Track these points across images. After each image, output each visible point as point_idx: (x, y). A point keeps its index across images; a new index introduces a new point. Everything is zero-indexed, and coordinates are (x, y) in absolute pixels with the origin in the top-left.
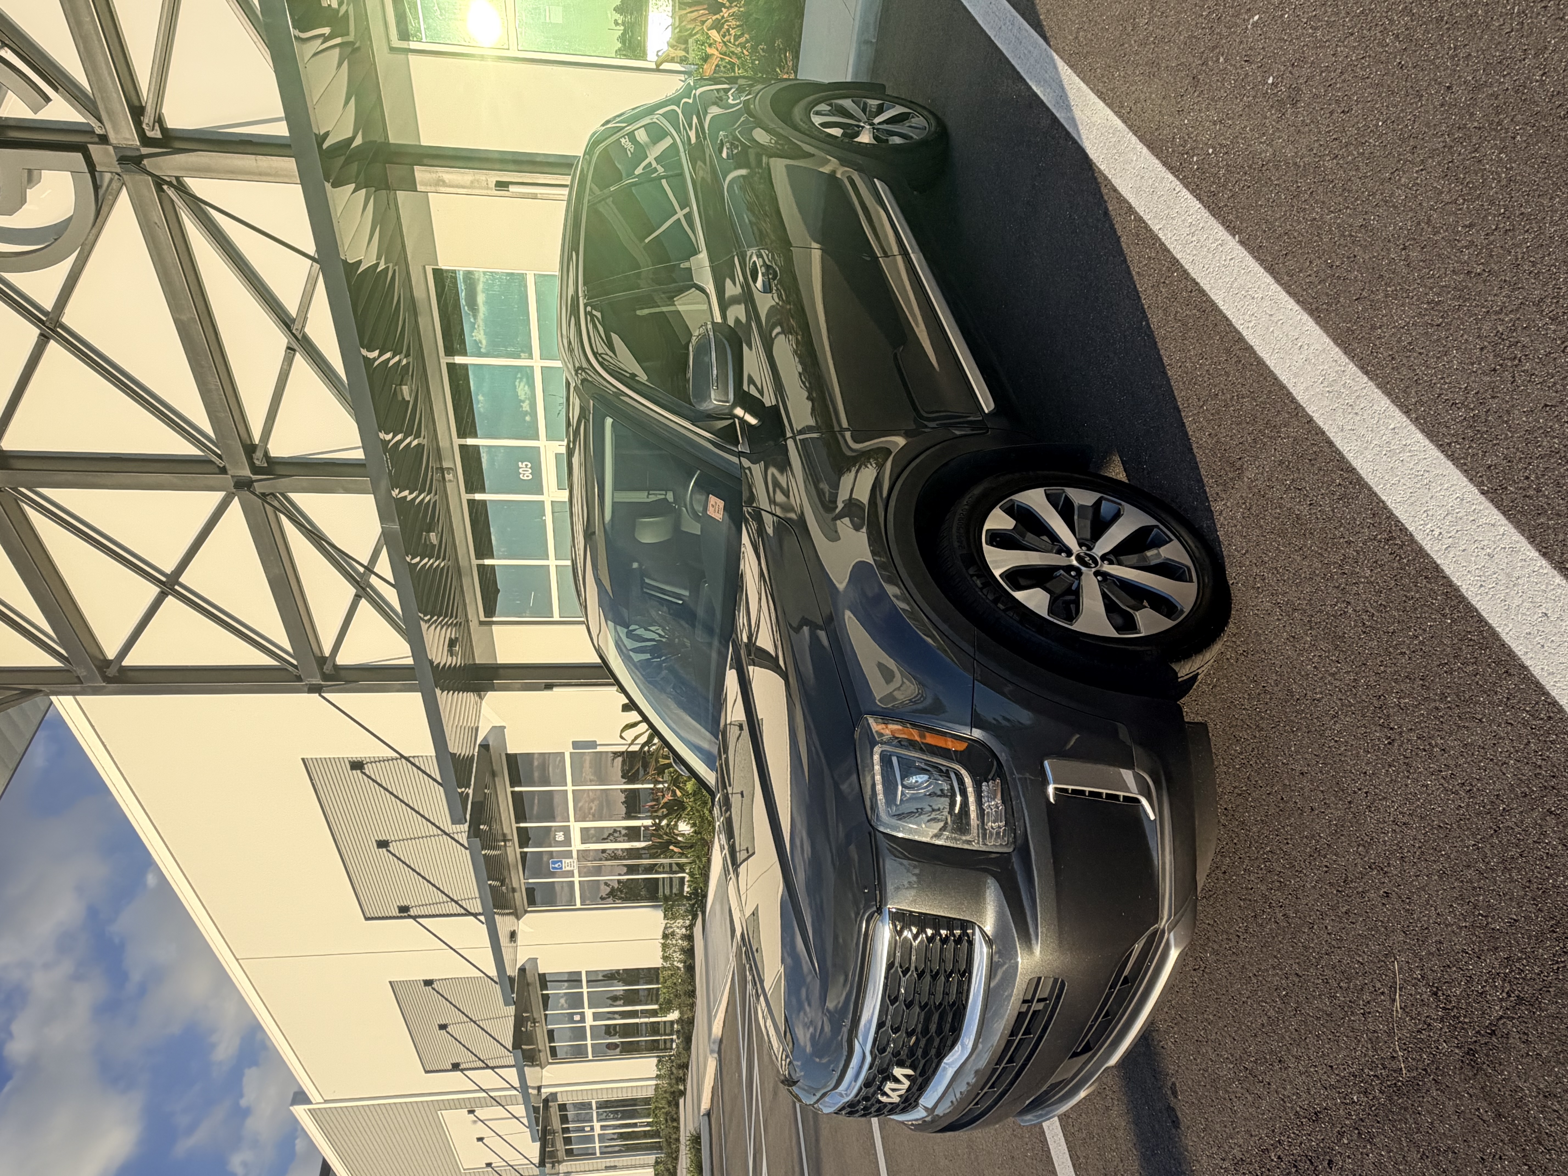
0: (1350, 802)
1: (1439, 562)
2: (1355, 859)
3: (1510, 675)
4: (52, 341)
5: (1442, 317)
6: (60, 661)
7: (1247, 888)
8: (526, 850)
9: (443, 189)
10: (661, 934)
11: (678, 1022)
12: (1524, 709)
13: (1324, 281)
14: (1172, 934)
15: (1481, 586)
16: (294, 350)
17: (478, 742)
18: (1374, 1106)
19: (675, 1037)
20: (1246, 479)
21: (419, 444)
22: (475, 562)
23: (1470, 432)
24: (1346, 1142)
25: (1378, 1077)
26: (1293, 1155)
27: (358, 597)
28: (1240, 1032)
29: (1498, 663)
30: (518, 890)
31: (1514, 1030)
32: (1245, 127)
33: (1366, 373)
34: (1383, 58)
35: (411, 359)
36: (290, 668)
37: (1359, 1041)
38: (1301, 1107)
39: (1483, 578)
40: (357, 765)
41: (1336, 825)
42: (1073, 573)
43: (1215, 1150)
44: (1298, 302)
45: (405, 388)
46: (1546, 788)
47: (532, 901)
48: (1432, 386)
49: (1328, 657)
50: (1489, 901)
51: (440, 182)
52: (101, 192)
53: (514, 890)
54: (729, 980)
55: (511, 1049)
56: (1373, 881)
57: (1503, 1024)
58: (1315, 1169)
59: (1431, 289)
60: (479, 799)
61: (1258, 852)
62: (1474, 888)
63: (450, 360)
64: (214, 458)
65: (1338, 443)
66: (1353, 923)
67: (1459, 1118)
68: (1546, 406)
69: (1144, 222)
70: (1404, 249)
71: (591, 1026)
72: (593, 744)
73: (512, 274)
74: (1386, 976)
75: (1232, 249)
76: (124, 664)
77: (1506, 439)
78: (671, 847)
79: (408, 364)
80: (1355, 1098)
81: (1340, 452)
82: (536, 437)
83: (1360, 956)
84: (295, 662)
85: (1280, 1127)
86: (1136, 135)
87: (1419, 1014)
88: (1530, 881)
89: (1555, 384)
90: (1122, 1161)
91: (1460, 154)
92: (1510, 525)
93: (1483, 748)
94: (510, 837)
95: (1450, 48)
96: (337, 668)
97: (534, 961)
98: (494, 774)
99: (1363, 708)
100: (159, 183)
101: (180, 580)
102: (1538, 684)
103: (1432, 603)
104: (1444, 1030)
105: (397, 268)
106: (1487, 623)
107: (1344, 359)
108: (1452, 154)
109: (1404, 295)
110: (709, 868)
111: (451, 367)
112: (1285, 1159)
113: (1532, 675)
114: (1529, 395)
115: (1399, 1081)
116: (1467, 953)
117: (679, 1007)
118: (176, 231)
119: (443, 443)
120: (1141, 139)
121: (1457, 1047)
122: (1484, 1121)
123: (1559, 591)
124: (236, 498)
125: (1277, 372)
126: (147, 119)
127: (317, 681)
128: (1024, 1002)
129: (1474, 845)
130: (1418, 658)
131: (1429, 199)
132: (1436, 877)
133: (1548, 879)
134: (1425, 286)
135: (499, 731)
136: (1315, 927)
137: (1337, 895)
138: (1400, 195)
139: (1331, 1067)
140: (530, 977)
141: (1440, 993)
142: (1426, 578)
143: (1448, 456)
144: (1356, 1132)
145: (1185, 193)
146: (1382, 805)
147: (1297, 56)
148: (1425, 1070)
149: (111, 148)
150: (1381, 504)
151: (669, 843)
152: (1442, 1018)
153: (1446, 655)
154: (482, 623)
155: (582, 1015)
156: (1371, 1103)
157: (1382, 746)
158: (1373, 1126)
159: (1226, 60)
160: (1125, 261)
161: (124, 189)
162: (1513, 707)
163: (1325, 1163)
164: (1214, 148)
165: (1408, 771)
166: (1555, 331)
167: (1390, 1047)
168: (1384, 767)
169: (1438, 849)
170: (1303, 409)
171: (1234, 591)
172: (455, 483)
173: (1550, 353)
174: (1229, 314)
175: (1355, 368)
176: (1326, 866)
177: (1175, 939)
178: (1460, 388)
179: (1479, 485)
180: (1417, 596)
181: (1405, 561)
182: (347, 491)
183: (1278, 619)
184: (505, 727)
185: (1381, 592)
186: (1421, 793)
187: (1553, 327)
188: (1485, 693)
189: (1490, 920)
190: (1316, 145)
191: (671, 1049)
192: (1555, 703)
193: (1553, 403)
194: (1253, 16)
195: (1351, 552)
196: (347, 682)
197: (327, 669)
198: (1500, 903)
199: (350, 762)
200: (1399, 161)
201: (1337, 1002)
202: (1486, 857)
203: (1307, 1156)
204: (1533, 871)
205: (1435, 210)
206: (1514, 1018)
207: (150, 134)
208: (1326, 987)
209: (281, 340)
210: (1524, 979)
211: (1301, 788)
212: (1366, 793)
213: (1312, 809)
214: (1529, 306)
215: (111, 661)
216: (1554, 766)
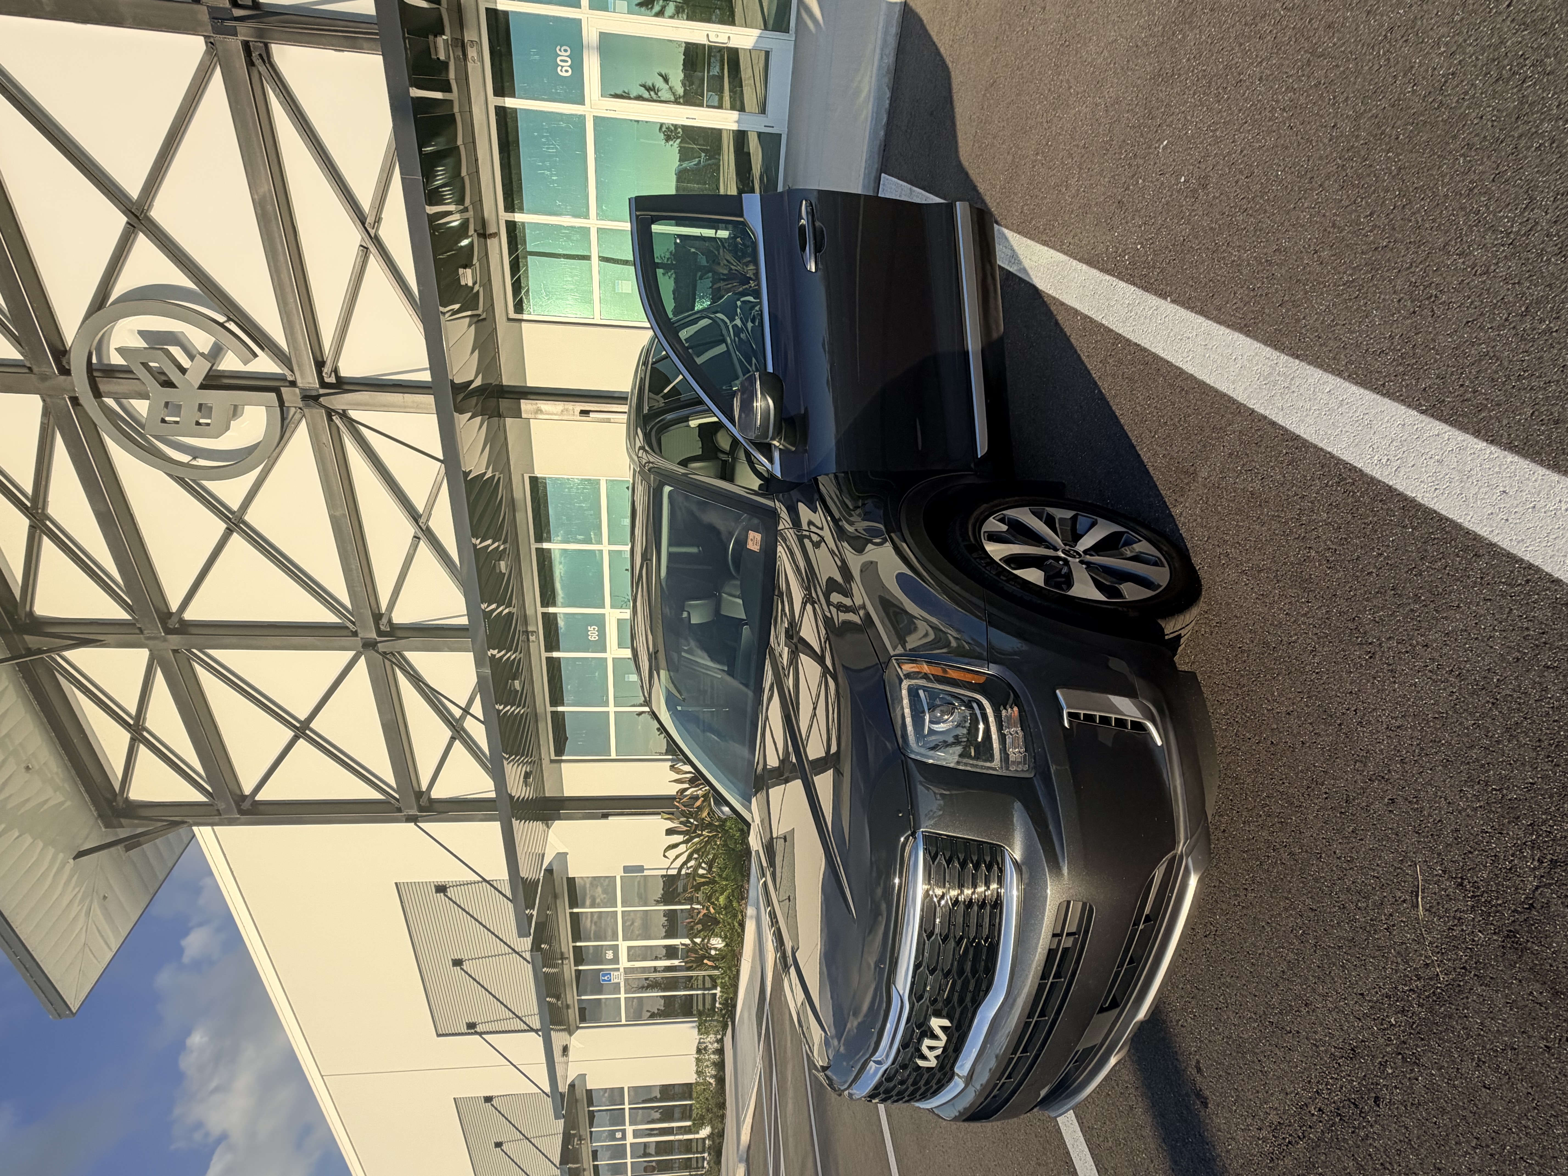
0: (1340, 725)
1: (1391, 483)
2: (1354, 777)
3: (1479, 556)
4: (235, 534)
5: (1359, 290)
6: (205, 796)
7: (1249, 840)
8: (580, 968)
9: (540, 416)
10: (695, 1049)
11: (709, 1137)
12: (1500, 582)
13: (1249, 302)
14: (1190, 859)
15: (1436, 489)
16: (419, 538)
17: (544, 867)
18: (1414, 1023)
19: (706, 1155)
20: (1200, 479)
21: (510, 613)
22: (550, 709)
23: (1401, 369)
24: (1390, 1071)
25: (1413, 990)
26: (1334, 1102)
27: (453, 739)
28: (1261, 986)
29: (1466, 549)
30: (572, 1006)
31: (1554, 896)
32: (1166, 219)
33: (1297, 357)
34: (1274, 128)
35: (508, 545)
36: (393, 801)
37: (1387, 958)
38: (1335, 1047)
39: (1436, 482)
40: (441, 889)
41: (1329, 750)
42: (1061, 562)
43: (1249, 1121)
44: (1228, 326)
45: (502, 563)
46: (1537, 646)
47: (583, 1019)
48: (1358, 346)
49: (1298, 601)
50: (1500, 773)
51: (539, 411)
52: (286, 422)
53: (568, 1007)
54: (757, 1083)
55: (558, 1165)
56: (1375, 792)
57: (1540, 894)
58: (1361, 1112)
59: (1345, 273)
60: (543, 919)
61: (1255, 801)
62: (1483, 766)
63: (539, 545)
64: (349, 624)
65: (1280, 421)
66: (1362, 840)
67: (1511, 1009)
68: (1468, 322)
69: (1089, 317)
70: (1316, 252)
71: (631, 1144)
72: (641, 869)
73: (590, 480)
74: (1405, 882)
75: (1166, 309)
76: (257, 798)
77: (1436, 361)
78: (705, 961)
79: (505, 549)
80: (1392, 1020)
81: (1283, 427)
82: (603, 607)
83: (1374, 870)
84: (397, 796)
85: (1316, 1077)
86: (1075, 259)
87: (1447, 910)
88: (1539, 740)
89: (1472, 303)
90: (1152, 1162)
91: (1352, 167)
92: (1454, 430)
93: (1466, 630)
94: (566, 956)
95: (1330, 99)
96: (432, 801)
97: (583, 1076)
98: (555, 897)
99: (1339, 634)
100: (330, 413)
101: (311, 725)
102: (1509, 555)
103: (1392, 520)
104: (1477, 920)
105: (502, 476)
106: (1447, 519)
107: (1275, 354)
108: (1345, 170)
109: (1321, 286)
110: (738, 979)
111: (540, 551)
112: (1327, 1110)
113: (1502, 549)
114: (1450, 320)
115: (1438, 987)
116: (1487, 832)
117: (711, 1122)
118: (338, 447)
119: (530, 612)
120: (1080, 260)
121: (1495, 933)
122: (1541, 1004)
123: (1513, 467)
124: (363, 657)
125: (1217, 386)
126: (326, 370)
127: (414, 812)
128: (1054, 935)
129: (1474, 724)
130: (1385, 572)
131: (1331, 209)
132: (1440, 768)
133: (1559, 732)
134: (1339, 273)
135: (562, 857)
136: (1323, 856)
137: (1341, 817)
138: (1305, 216)
139: (1362, 994)
140: (580, 1094)
141: (1466, 882)
142: (1381, 501)
143: (1383, 395)
144: (1400, 1057)
145: (1122, 284)
146: (1373, 716)
147: (1203, 154)
148: (1464, 968)
149: (297, 390)
150: (1328, 455)
151: (704, 957)
152: (1473, 907)
153: (1413, 560)
154: (552, 761)
155: (624, 1132)
156: (1411, 1021)
157: (1364, 663)
158: (1417, 1046)
159: (1144, 181)
160: (1076, 352)
161: (304, 421)
162: (1488, 584)
163: (1371, 1102)
164: (1142, 243)
165: (1394, 677)
166: (1464, 262)
167: (1421, 955)
168: (1368, 681)
169: (1437, 740)
170: (1245, 406)
171: (1201, 574)
172: (537, 643)
173: (1463, 281)
174: (1169, 358)
175: (1286, 357)
176: (1326, 793)
177: (1193, 863)
178: (1385, 338)
179: (1417, 408)
180: (1375, 519)
181: (1358, 494)
182: (452, 650)
183: (1246, 585)
184: (567, 854)
185: (1340, 528)
186: (1411, 693)
187: (1461, 261)
188: (1458, 580)
189: (1505, 791)
190: (1228, 208)
191: (703, 1167)
192: (1530, 566)
193: (1475, 317)
194: (1162, 143)
195: (1306, 504)
196: (440, 813)
197: (424, 801)
198: (1512, 772)
199: (435, 886)
200: (1300, 193)
201: (1358, 924)
202: (1489, 732)
203: (1349, 1100)
204: (1541, 730)
205: (1338, 215)
206: (1551, 884)
207: (327, 380)
208: (1344, 913)
209: (409, 530)
210: (1554, 840)
211: (1289, 727)
212: (1355, 711)
213: (1303, 743)
214: (1436, 252)
215: (247, 796)
216: (1542, 623)
